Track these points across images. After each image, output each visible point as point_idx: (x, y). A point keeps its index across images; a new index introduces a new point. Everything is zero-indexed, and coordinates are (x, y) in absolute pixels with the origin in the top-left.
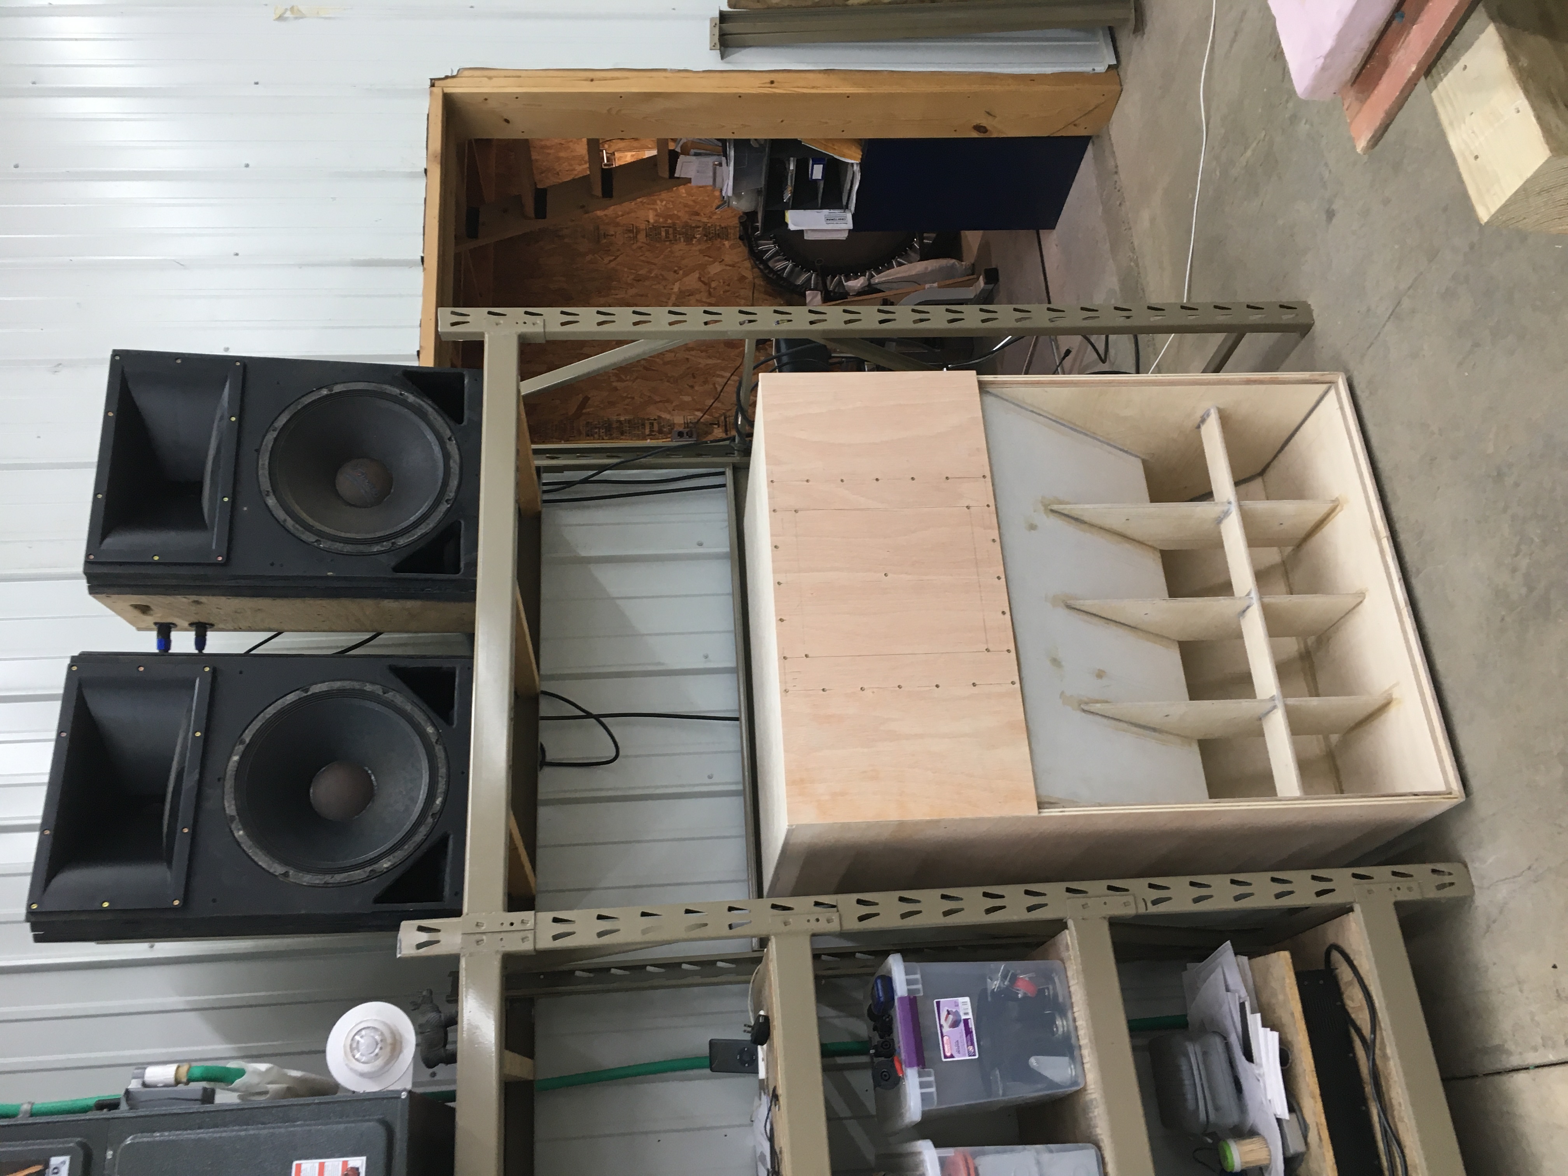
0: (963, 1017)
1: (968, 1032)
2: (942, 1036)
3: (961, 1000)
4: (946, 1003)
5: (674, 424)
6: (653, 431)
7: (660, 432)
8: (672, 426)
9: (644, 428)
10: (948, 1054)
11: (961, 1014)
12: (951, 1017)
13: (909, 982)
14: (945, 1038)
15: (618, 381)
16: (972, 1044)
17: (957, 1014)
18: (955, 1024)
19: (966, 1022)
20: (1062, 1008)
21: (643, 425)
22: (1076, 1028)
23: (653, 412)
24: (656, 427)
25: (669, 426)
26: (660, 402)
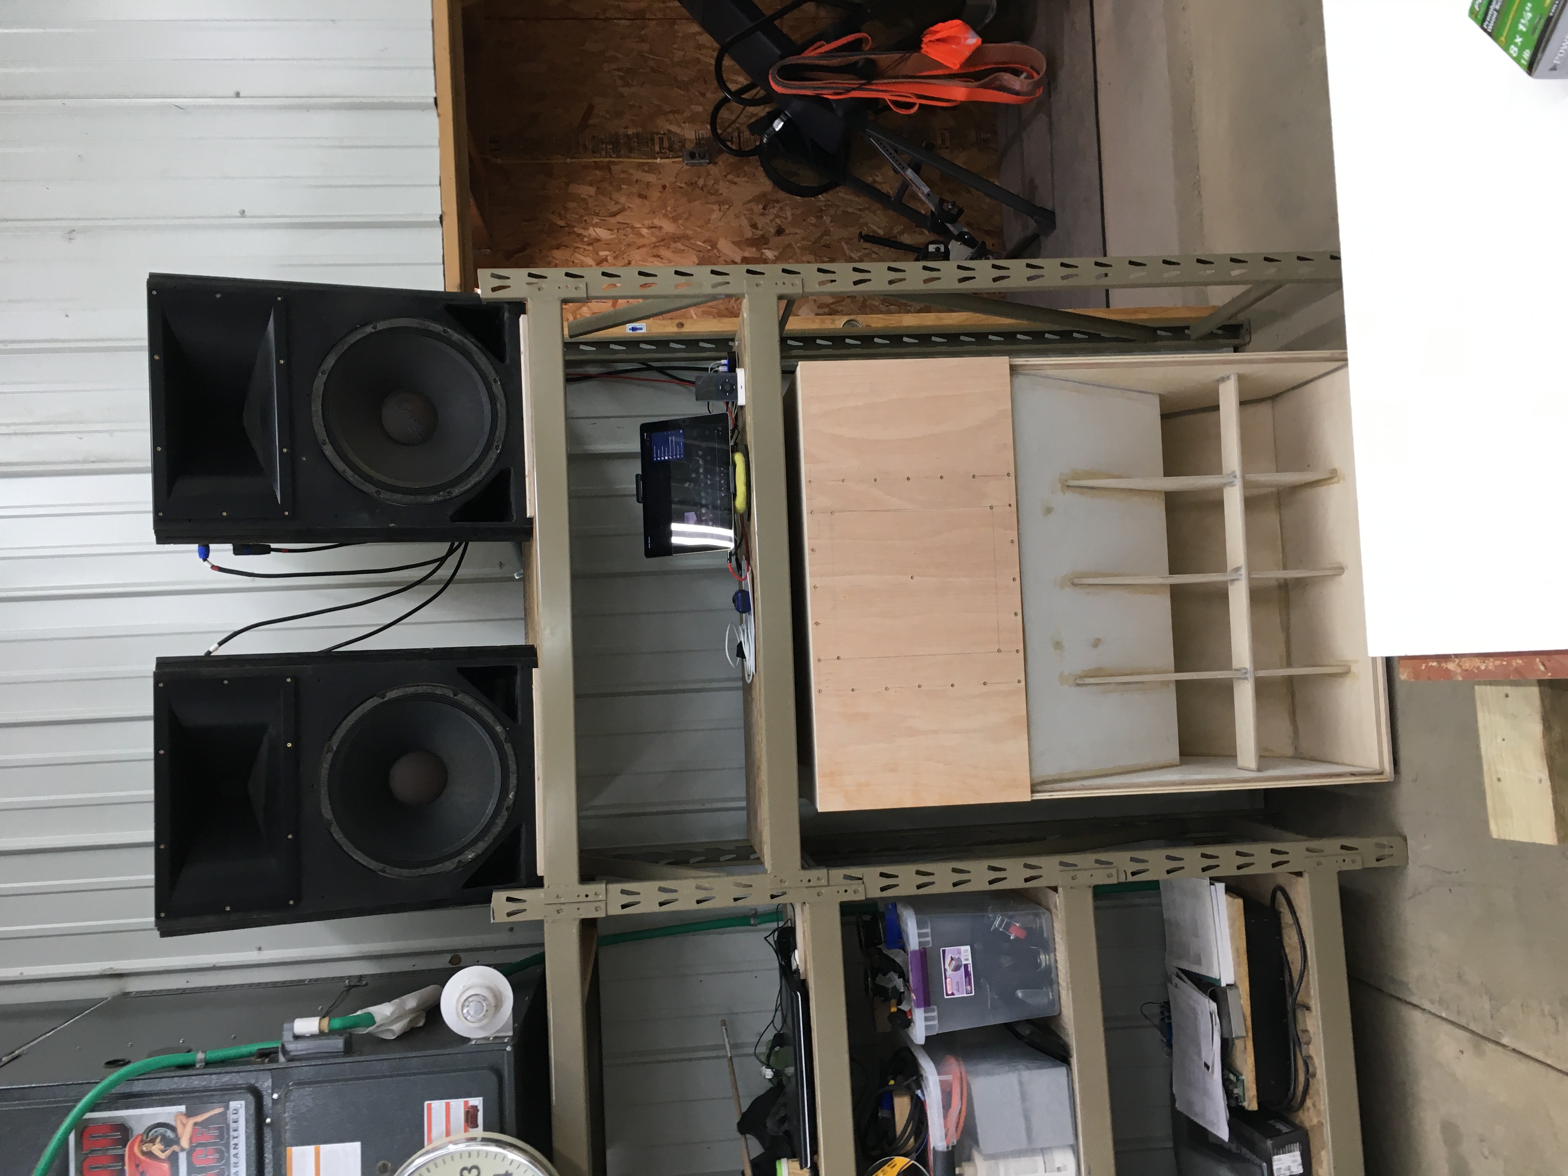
0: (964, 962)
1: (967, 974)
2: (946, 978)
3: (963, 948)
4: (950, 952)
5: (685, 140)
6: (663, 148)
7: (671, 149)
8: (683, 142)
9: (653, 144)
10: (950, 992)
11: (962, 960)
12: (953, 962)
13: (920, 935)
14: (948, 980)
15: (623, 86)
16: (970, 984)
17: (959, 959)
18: (957, 969)
19: (966, 966)
20: (1048, 946)
21: (653, 140)
22: (1056, 961)
23: (664, 125)
24: (666, 144)
25: (680, 142)
26: (670, 112)
